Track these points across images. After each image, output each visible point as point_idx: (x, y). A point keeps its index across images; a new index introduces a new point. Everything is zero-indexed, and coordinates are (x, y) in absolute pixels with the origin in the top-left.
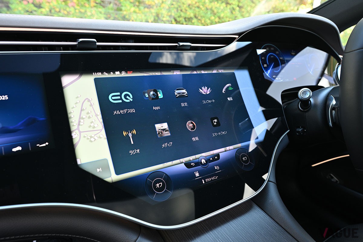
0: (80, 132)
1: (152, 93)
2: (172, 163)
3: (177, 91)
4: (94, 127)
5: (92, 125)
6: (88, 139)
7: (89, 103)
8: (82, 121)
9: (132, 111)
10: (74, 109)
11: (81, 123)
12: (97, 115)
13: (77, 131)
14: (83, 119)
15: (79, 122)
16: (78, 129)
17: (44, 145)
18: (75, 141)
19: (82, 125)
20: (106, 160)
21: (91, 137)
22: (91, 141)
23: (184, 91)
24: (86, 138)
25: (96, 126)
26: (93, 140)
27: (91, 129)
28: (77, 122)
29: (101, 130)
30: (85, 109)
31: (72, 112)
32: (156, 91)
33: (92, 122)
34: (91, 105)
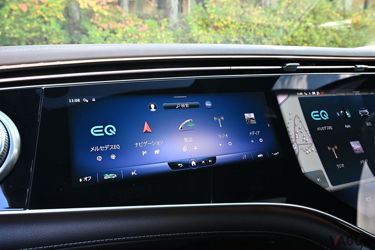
0: (298, 145)
1: (341, 112)
2: (373, 180)
3: (360, 111)
4: (306, 141)
5: (304, 139)
6: (304, 151)
7: (299, 119)
8: (297, 135)
9: (330, 128)
10: (289, 124)
11: (297, 137)
12: (306, 131)
13: (295, 143)
14: (297, 133)
15: (295, 136)
16: (296, 142)
17: (276, 154)
18: (297, 152)
19: (297, 138)
20: (321, 171)
21: (306, 150)
22: (307, 153)
23: (366, 111)
24: (303, 150)
25: (307, 140)
26: (308, 152)
27: (304, 143)
28: (294, 135)
29: (312, 144)
30: (297, 124)
31: (289, 126)
32: (344, 111)
33: (304, 137)
34: (300, 121)
